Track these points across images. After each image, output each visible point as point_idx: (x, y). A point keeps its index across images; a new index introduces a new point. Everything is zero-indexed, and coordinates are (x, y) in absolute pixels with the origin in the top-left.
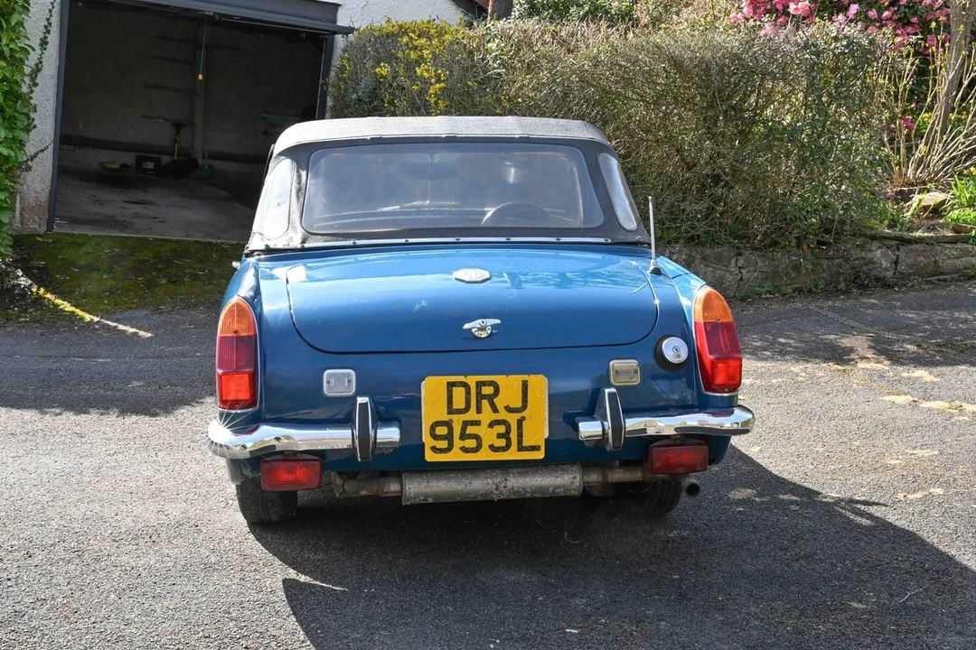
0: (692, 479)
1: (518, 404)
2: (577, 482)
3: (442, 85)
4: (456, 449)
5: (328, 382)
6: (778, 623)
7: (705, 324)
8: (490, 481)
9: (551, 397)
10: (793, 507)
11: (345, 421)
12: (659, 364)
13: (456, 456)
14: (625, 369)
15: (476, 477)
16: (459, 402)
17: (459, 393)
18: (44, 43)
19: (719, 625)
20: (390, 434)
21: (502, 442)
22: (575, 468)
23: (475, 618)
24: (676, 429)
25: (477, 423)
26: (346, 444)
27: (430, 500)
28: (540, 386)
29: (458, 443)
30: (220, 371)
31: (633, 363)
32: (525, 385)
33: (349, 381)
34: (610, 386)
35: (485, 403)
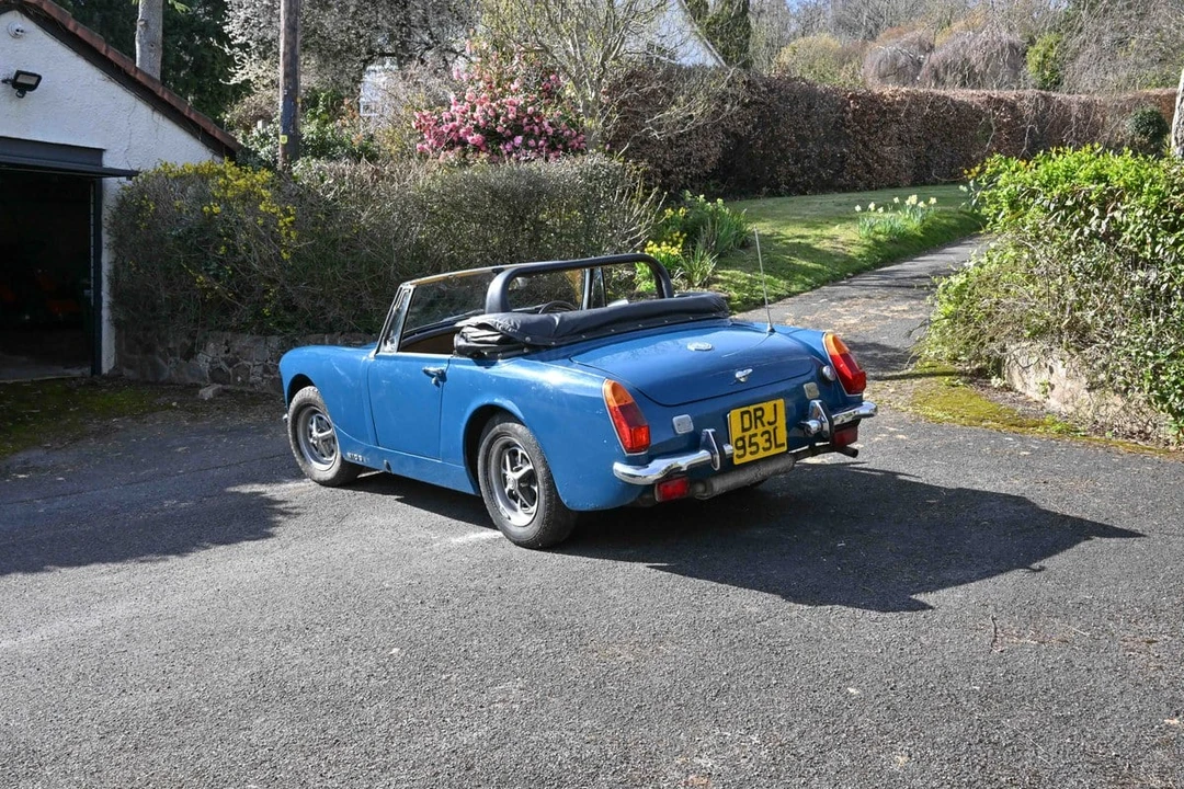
1: (772, 420)
2: (792, 463)
5: (678, 425)
8: (752, 472)
9: (787, 412)
11: (693, 448)
12: (822, 383)
13: (749, 458)
14: (812, 388)
15: (745, 471)
16: (747, 424)
17: (746, 418)
21: (768, 445)
25: (755, 435)
28: (781, 406)
29: (748, 450)
31: (814, 384)
32: (775, 405)
33: (689, 422)
35: (758, 422)
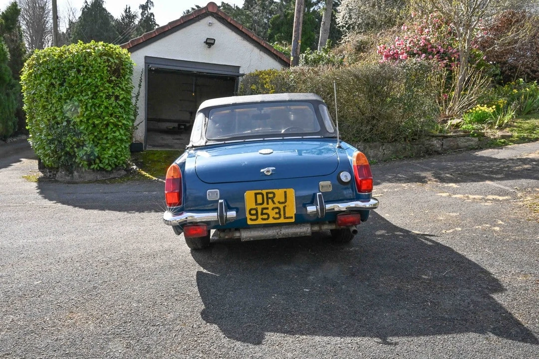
0: (354, 228)
1: (283, 200)
2: (309, 230)
3: (274, 90)
4: (259, 219)
5: (209, 195)
6: (391, 285)
7: (357, 166)
8: (274, 231)
9: (296, 198)
10: (400, 237)
11: (215, 210)
12: (339, 182)
13: (260, 222)
14: (326, 185)
15: (269, 230)
16: (260, 200)
17: (259, 197)
18: (140, 85)
19: (367, 286)
20: (232, 214)
21: (278, 216)
22: (308, 225)
23: (268, 286)
24: (346, 208)
25: (267, 208)
26: (216, 219)
27: (252, 239)
28: (291, 193)
29: (260, 217)
30: (166, 192)
31: (329, 183)
32: (285, 193)
33: (217, 194)
34: (320, 192)
35: (270, 201)
